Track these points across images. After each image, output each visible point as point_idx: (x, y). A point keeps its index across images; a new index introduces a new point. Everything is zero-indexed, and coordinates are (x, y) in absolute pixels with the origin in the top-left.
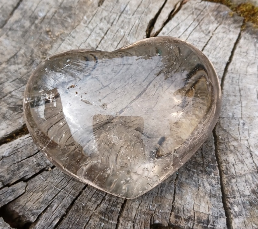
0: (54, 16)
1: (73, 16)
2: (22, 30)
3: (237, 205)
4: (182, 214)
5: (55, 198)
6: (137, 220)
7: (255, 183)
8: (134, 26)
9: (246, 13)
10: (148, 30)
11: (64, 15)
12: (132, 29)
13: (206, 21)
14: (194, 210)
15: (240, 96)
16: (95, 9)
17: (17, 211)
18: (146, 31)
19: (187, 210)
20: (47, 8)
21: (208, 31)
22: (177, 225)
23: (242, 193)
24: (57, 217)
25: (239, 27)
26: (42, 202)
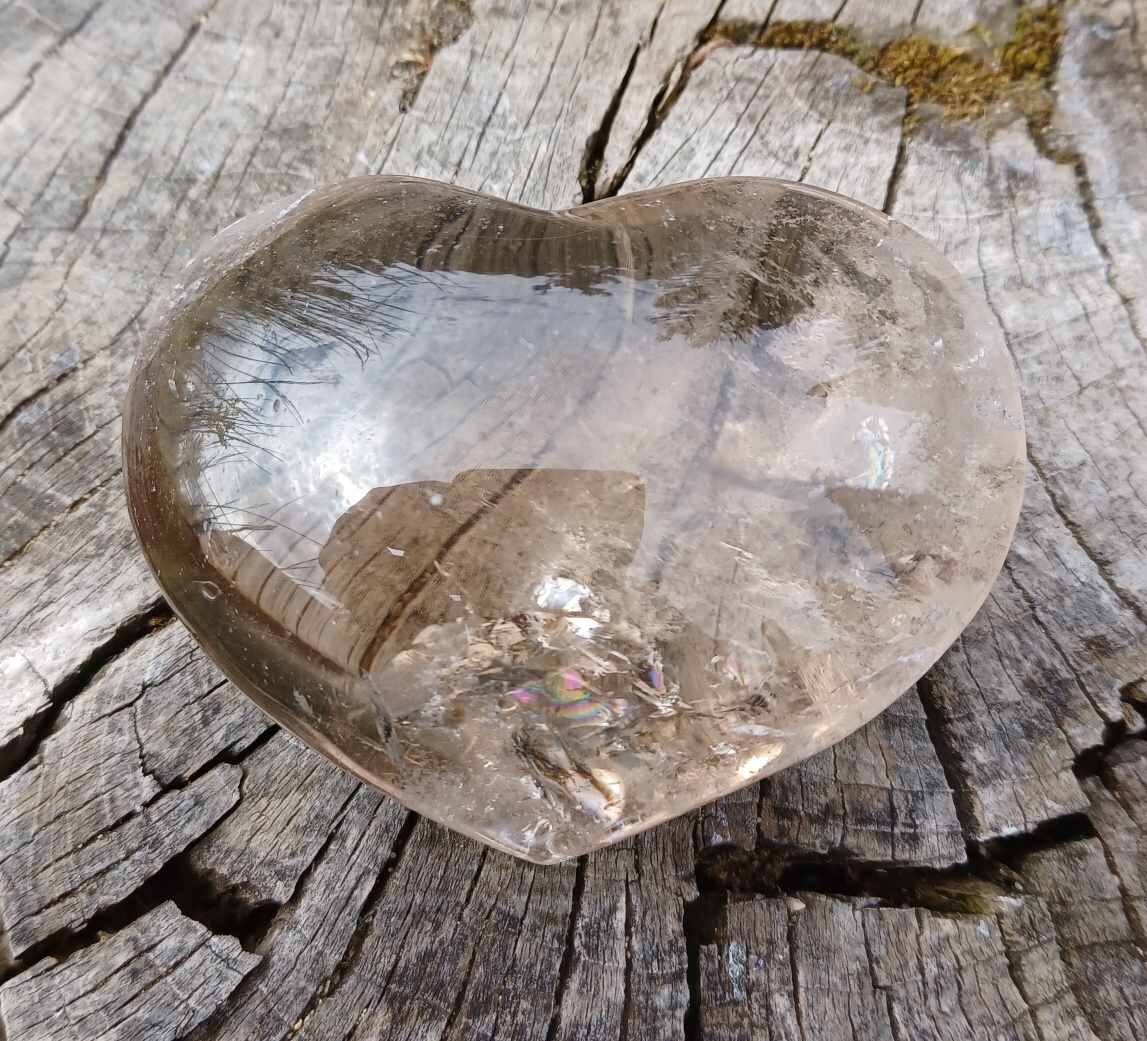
0: (249, 164)
1: (318, 158)
2: (147, 226)
3: (983, 743)
4: (797, 802)
5: (349, 807)
6: (646, 845)
7: (1032, 657)
8: (536, 165)
9: (912, 73)
10: (585, 173)
11: (286, 158)
12: (529, 175)
13: (778, 116)
14: (836, 781)
16: (392, 124)
17: (223, 870)
18: (580, 178)
19: (814, 784)
20: (224, 139)
21: (791, 151)
22: (786, 841)
23: (992, 700)
24: (367, 872)
25: (894, 123)
26: (305, 829)
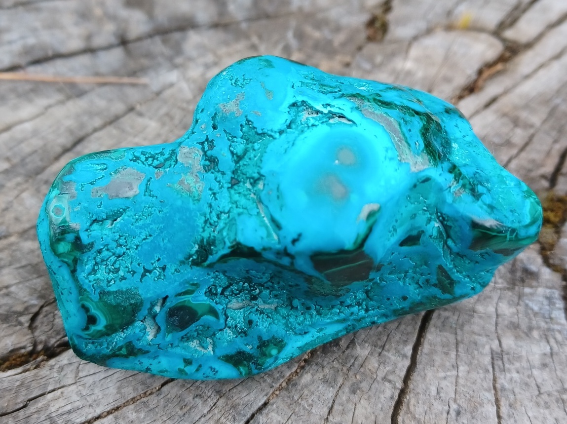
15: (457, 355)
